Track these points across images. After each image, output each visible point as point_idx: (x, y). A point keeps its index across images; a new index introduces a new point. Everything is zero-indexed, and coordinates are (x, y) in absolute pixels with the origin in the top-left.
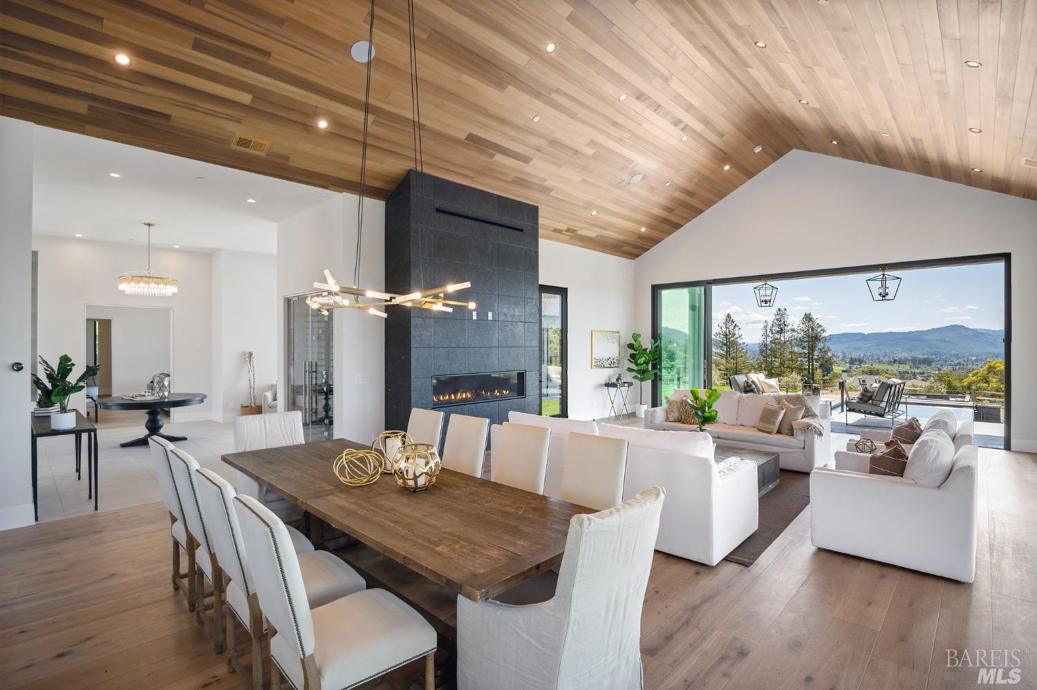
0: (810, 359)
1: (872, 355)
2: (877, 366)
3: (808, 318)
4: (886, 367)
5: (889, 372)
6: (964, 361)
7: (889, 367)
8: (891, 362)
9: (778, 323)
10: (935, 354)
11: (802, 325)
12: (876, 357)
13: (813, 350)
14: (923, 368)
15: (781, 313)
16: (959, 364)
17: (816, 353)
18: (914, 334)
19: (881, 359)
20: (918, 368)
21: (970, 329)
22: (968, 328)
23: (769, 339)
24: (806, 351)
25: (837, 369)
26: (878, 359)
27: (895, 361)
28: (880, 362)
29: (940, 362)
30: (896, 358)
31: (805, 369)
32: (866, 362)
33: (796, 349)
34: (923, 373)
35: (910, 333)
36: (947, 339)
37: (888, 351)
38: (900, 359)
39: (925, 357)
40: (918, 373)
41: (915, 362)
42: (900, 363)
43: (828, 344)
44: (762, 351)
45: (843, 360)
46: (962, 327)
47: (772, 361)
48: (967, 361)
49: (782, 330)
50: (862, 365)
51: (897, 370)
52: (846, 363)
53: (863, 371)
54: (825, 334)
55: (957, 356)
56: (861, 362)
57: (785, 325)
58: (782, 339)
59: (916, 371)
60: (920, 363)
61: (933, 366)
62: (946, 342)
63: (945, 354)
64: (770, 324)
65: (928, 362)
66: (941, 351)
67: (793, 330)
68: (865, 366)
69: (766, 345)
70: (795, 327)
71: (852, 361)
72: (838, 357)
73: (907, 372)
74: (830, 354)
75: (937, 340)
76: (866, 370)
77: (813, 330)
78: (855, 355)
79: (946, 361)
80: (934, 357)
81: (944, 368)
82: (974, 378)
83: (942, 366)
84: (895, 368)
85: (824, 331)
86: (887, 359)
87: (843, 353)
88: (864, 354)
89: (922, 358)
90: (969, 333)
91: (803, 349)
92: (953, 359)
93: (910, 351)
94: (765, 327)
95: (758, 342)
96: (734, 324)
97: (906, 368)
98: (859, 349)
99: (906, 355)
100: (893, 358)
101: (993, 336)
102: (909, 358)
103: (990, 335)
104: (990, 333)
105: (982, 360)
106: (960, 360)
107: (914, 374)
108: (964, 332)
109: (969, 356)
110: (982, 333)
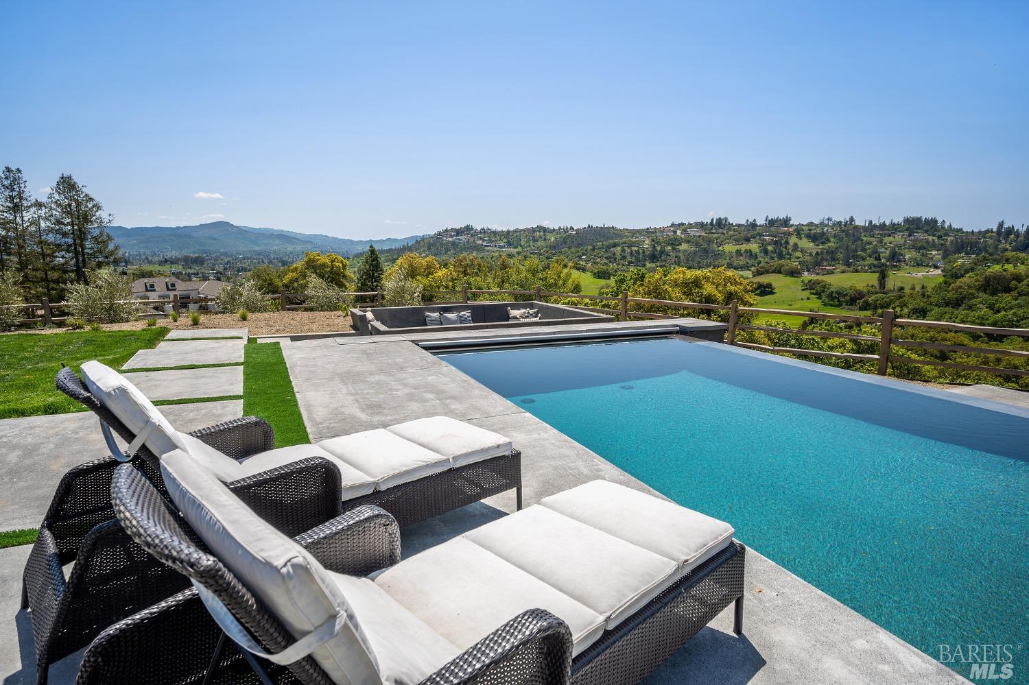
1: (139, 255)
2: (147, 268)
4: (156, 268)
7: (161, 268)
8: (161, 262)
10: (206, 253)
12: (143, 257)
14: (197, 268)
16: (228, 262)
18: (184, 230)
19: (150, 258)
20: (190, 268)
21: (236, 227)
22: (232, 225)
26: (147, 258)
27: (166, 261)
28: (150, 262)
30: (166, 257)
34: (197, 274)
35: (178, 228)
36: (215, 236)
37: (156, 250)
38: (171, 258)
39: (196, 255)
40: (192, 274)
41: (189, 262)
42: (172, 263)
46: (227, 224)
51: (170, 271)
53: (133, 274)
55: (226, 254)
59: (189, 271)
60: (192, 263)
61: (205, 265)
62: (215, 239)
63: (215, 252)
65: (200, 261)
66: (211, 249)
73: (181, 274)
75: (205, 237)
79: (216, 260)
80: (205, 255)
81: (216, 268)
83: (213, 265)
84: (166, 268)
86: (156, 259)
89: (193, 256)
90: (235, 230)
92: (222, 257)
93: (181, 248)
97: (179, 268)
99: (175, 254)
100: (163, 257)
101: (255, 234)
102: (180, 256)
103: (252, 233)
104: (251, 230)
105: (248, 258)
106: (229, 259)
107: (189, 275)
108: (229, 229)
109: (237, 254)
110: (245, 231)
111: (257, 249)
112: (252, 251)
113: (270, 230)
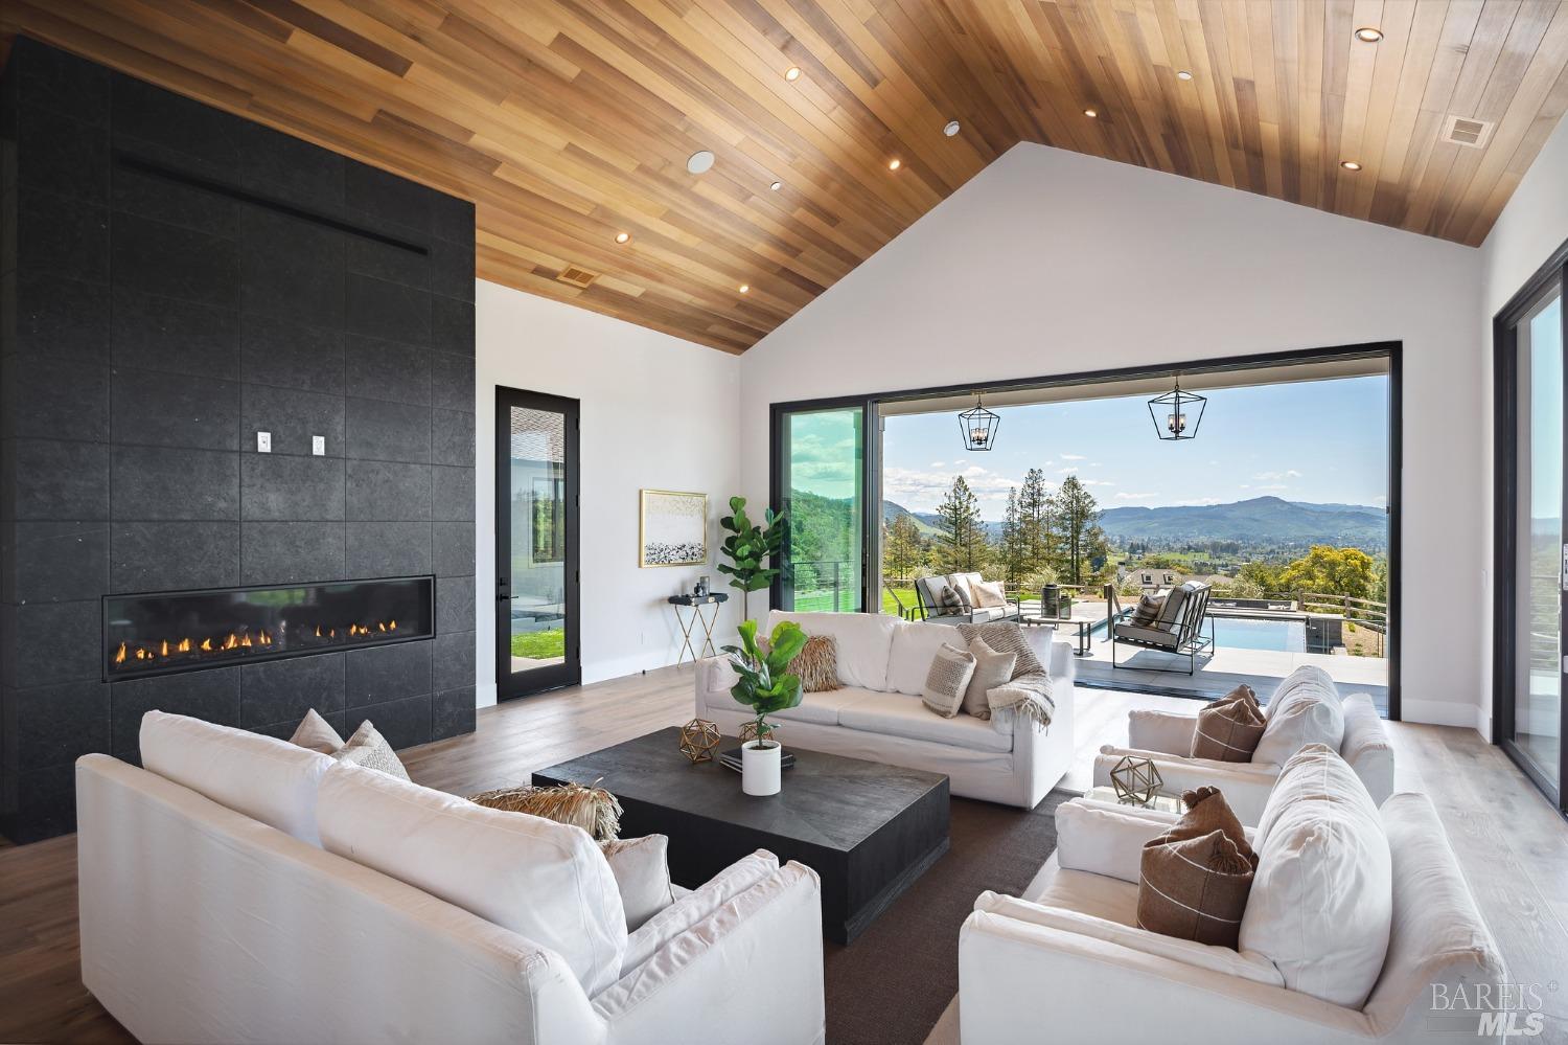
0: (1075, 547)
1: (1160, 540)
2: (1166, 556)
3: (1072, 483)
4: (1176, 556)
5: (1183, 564)
6: (1279, 548)
8: (1184, 549)
9: (1030, 490)
10: (1241, 539)
11: (1063, 495)
12: (1164, 543)
13: (1078, 533)
14: (1227, 558)
15: (1034, 476)
16: (1272, 551)
17: (1082, 537)
18: (1216, 509)
19: (1172, 545)
20: (1219, 558)
21: (1288, 503)
22: (1284, 502)
23: (1017, 516)
24: (1069, 534)
25: (1112, 560)
26: (1168, 545)
27: (1190, 548)
28: (1170, 549)
29: (1249, 550)
30: (1190, 544)
31: (1067, 561)
32: (1151, 550)
33: (1056, 531)
34: (1227, 565)
35: (1210, 507)
36: (1257, 517)
37: (1180, 535)
38: (1197, 545)
39: (1229, 541)
40: (1219, 565)
41: (1216, 549)
42: (1197, 551)
43: (1099, 523)
44: (1006, 534)
45: (1120, 547)
46: (1276, 500)
47: (1021, 549)
48: (1283, 548)
49: (1035, 502)
50: (1146, 554)
52: (1124, 551)
54: (1096, 509)
55: (1270, 541)
56: (1144, 549)
57: (1039, 494)
58: (1036, 515)
59: (1217, 562)
60: (1222, 551)
61: (1239, 555)
62: (1256, 520)
63: (1255, 538)
64: (1018, 495)
65: (1232, 549)
66: (1251, 533)
67: (1051, 502)
69: (1012, 525)
70: (1054, 498)
71: (1133, 549)
72: (1113, 543)
73: (1205, 564)
74: (1101, 538)
75: (1243, 518)
76: (1152, 561)
77: (1078, 502)
78: (1137, 539)
79: (1255, 548)
80: (1240, 542)
81: (1254, 558)
82: (1294, 573)
83: (1250, 554)
84: (1189, 558)
85: (1093, 503)
86: (1179, 545)
87: (1121, 536)
88: (1149, 538)
89: (1225, 543)
90: (1286, 508)
91: (1064, 530)
92: (1265, 544)
93: (1209, 532)
94: (1011, 498)
95: (1000, 520)
96: (967, 493)
97: (1204, 557)
98: (1142, 530)
99: (1203, 539)
100: (1188, 543)
101: (1316, 512)
102: (1207, 543)
103: (1312, 511)
104: (1313, 508)
105: (1301, 546)
106: (1274, 547)
107: (1215, 567)
108: (1278, 506)
109: (1286, 539)
110: (1303, 509)
111: (1318, 533)
112: (1308, 536)
113: (1340, 506)
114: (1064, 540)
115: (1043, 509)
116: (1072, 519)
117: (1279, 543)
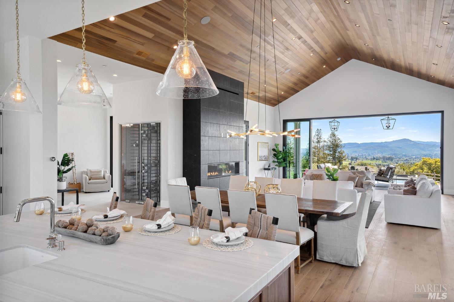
2: (365, 161)
3: (333, 135)
4: (369, 162)
5: (371, 164)
6: (409, 159)
7: (371, 162)
8: (372, 159)
9: (317, 137)
10: (394, 155)
11: (330, 139)
12: (364, 157)
13: (335, 152)
14: (388, 162)
16: (406, 160)
17: (336, 154)
18: (384, 144)
19: (367, 157)
20: (386, 162)
22: (411, 141)
24: (332, 153)
25: (345, 163)
26: (366, 157)
28: (367, 159)
29: (397, 159)
30: (374, 157)
32: (359, 159)
33: (327, 152)
35: (382, 143)
36: (401, 146)
37: (370, 153)
38: (377, 157)
39: (389, 156)
40: (386, 165)
41: (384, 159)
42: (377, 160)
46: (408, 140)
48: (411, 159)
49: (319, 141)
50: (357, 161)
51: (375, 164)
52: (349, 160)
53: (358, 164)
55: (405, 156)
56: (356, 159)
57: (320, 138)
58: (319, 146)
60: (387, 159)
61: (394, 161)
62: (400, 148)
63: (399, 154)
65: (390, 159)
66: (397, 153)
67: (325, 141)
68: (359, 162)
70: (326, 140)
71: (352, 159)
73: (380, 165)
74: (343, 155)
75: (395, 147)
76: (360, 163)
77: (334, 141)
78: (354, 156)
79: (399, 158)
80: (394, 156)
83: (398, 161)
84: (374, 162)
85: (340, 142)
86: (370, 157)
88: (358, 155)
89: (388, 156)
90: (412, 143)
91: (330, 151)
92: (403, 157)
93: (382, 153)
95: (305, 148)
98: (355, 152)
99: (379, 155)
100: (373, 157)
101: (424, 145)
102: (381, 157)
103: (422, 144)
104: (422, 143)
105: (418, 158)
106: (407, 158)
108: (409, 142)
109: (412, 155)
110: (418, 143)
111: (424, 153)
112: (421, 154)
114: (330, 155)
115: (321, 144)
116: (333, 148)
117: (409, 156)
